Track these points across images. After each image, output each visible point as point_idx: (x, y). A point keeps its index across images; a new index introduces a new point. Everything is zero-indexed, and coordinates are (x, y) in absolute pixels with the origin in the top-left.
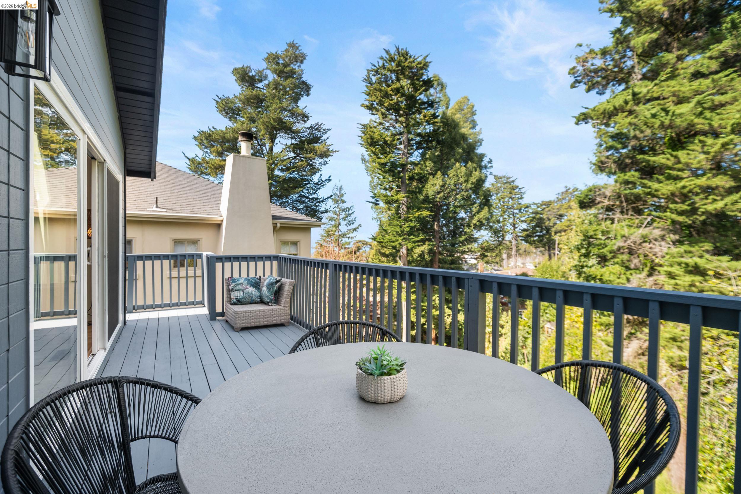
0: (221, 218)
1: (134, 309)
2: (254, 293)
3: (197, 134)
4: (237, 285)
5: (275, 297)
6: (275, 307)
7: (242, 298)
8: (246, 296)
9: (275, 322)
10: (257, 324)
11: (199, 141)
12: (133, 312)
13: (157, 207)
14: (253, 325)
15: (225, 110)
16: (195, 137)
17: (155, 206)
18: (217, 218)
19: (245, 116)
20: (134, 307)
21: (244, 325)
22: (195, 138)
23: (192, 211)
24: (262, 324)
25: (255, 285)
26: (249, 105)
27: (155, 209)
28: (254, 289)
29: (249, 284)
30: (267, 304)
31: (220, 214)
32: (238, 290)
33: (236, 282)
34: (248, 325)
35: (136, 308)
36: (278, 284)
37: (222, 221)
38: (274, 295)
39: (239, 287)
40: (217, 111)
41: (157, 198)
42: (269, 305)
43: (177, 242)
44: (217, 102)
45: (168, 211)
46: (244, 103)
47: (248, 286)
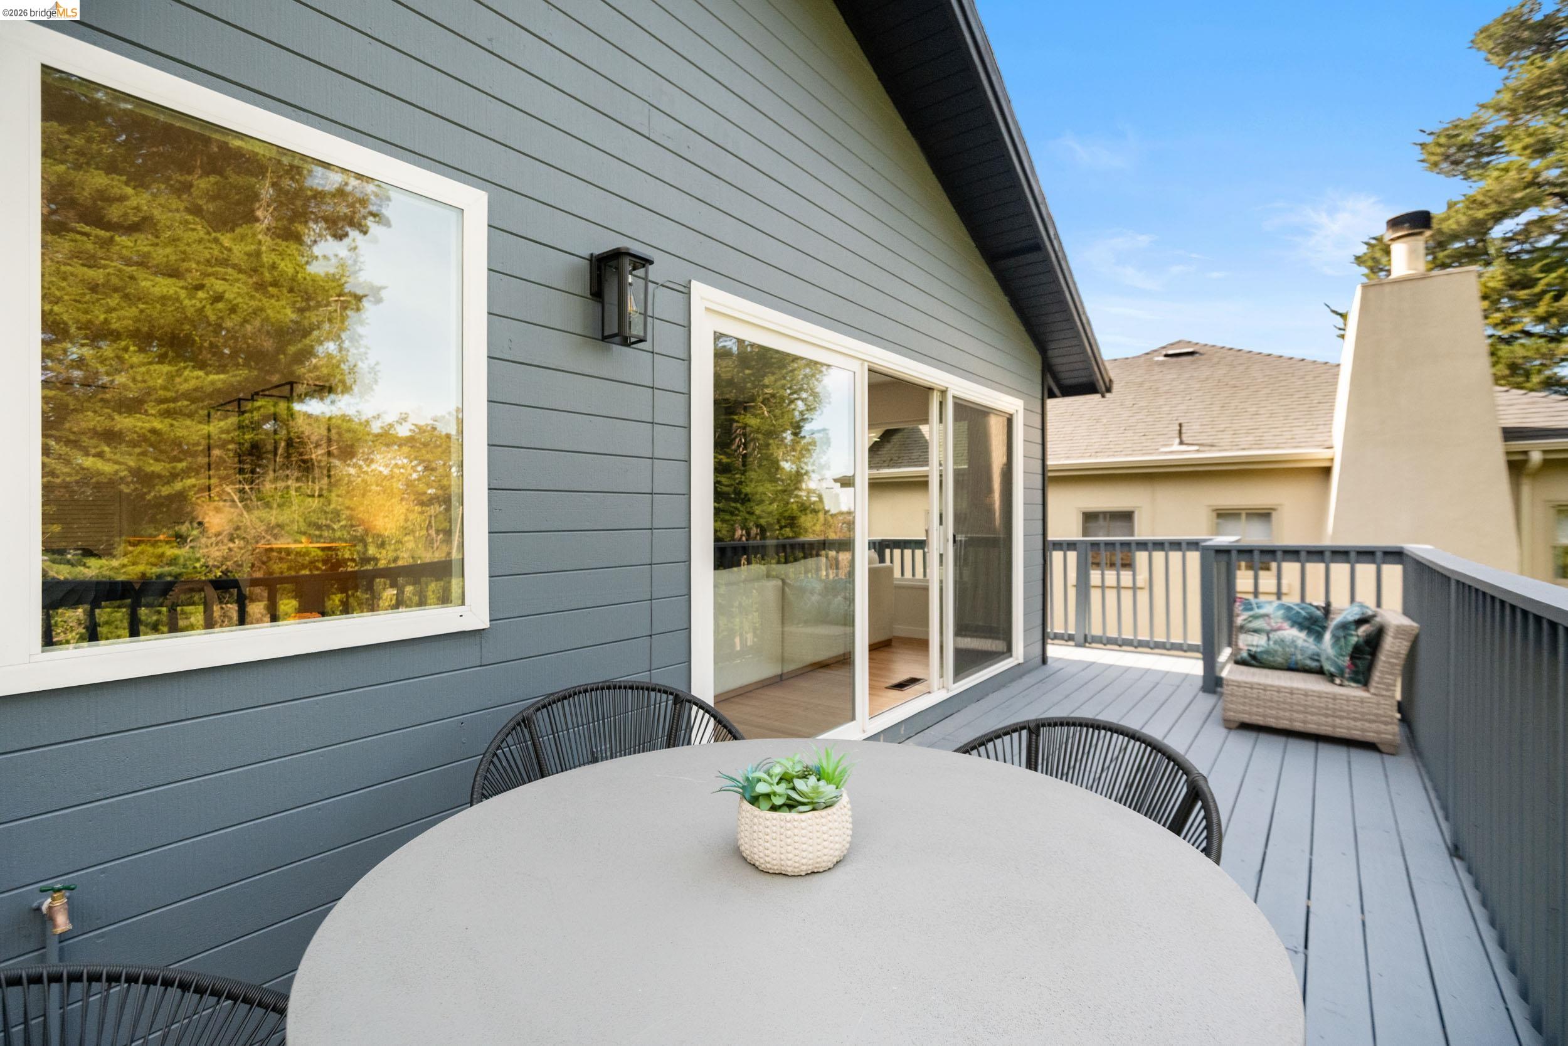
0: (1327, 454)
1: (1086, 640)
2: (1300, 643)
3: (1362, 250)
4: (1256, 617)
5: (1353, 664)
6: (1354, 692)
7: (1261, 652)
8: (1277, 647)
9: (1341, 732)
10: (1284, 724)
11: (1370, 263)
12: (1085, 647)
13: (1181, 443)
14: (1272, 722)
15: (1447, 157)
16: (1358, 258)
17: (1177, 440)
18: (1315, 454)
19: (1518, 146)
20: (1086, 636)
21: (1246, 718)
22: (1359, 260)
23: (1258, 444)
24: (1298, 726)
25: (1307, 623)
26: (1535, 108)
27: (1176, 447)
28: (1302, 635)
29: (1287, 618)
30: (1331, 677)
31: (1328, 444)
32: (1256, 631)
33: (1252, 609)
34: (1259, 720)
35: (1089, 639)
36: (1363, 630)
37: (1332, 460)
38: (1352, 657)
39: (1256, 624)
40: (1426, 169)
41: (1180, 425)
42: (1332, 682)
43: (1225, 515)
44: (1423, 146)
45: (1202, 448)
46: (1514, 113)
47: (1286, 625)
